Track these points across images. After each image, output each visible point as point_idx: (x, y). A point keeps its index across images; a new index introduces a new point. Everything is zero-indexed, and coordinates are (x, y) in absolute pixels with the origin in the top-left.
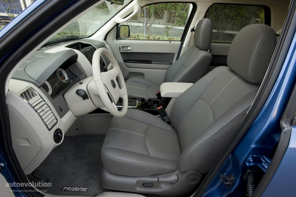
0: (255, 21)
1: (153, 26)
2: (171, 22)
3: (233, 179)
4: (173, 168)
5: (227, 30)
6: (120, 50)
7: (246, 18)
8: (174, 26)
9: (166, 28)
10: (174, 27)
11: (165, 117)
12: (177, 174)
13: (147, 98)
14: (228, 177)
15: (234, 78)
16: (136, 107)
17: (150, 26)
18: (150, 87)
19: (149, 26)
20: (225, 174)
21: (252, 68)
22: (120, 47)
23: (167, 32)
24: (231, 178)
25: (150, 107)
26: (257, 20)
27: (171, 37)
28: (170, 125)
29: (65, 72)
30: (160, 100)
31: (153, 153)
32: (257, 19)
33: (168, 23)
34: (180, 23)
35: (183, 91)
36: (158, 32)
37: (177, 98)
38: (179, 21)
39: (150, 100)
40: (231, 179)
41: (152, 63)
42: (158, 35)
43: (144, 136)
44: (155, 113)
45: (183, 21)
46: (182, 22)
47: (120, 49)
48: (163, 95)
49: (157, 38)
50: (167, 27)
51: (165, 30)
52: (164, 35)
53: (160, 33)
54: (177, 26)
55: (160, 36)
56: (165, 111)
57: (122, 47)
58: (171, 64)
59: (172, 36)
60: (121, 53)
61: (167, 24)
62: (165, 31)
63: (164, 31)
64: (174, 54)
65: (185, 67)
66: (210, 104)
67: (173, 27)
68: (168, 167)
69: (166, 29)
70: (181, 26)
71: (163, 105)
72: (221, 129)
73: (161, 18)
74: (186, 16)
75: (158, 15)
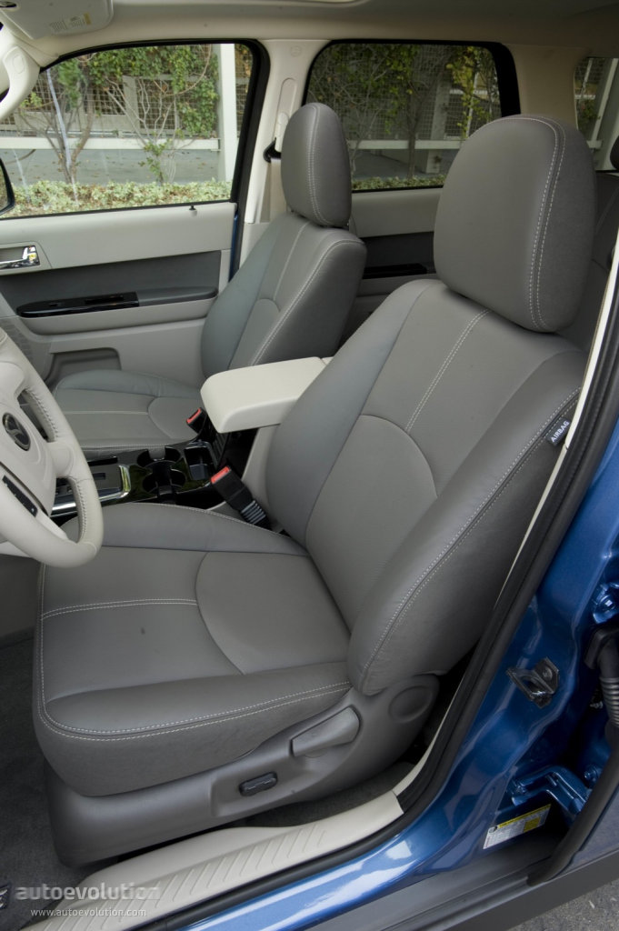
0: (448, 97)
1: (95, 144)
2: (160, 122)
3: (554, 672)
4: (333, 689)
5: (366, 139)
7: (419, 89)
8: (176, 141)
9: (146, 149)
10: (181, 144)
11: (249, 507)
12: (352, 707)
13: (156, 447)
14: (534, 671)
15: (472, 320)
16: (126, 494)
17: (81, 147)
18: (157, 397)
20: (524, 662)
21: (535, 279)
23: (156, 166)
24: (546, 671)
25: (179, 479)
26: (451, 95)
27: (176, 184)
28: (270, 529)
30: (211, 441)
31: (244, 658)
32: (451, 92)
33: (150, 127)
34: (195, 125)
35: (294, 395)
36: (121, 168)
37: (278, 425)
38: (194, 118)
39: (171, 453)
40: (545, 675)
41: (140, 301)
42: (123, 181)
43: (192, 602)
44: (204, 499)
45: (207, 115)
46: (204, 119)
48: (221, 425)
49: (122, 195)
50: (151, 145)
51: (143, 157)
52: (149, 181)
53: (128, 171)
54: (187, 136)
55: (133, 186)
56: (241, 483)
58: (214, 294)
59: (176, 179)
61: (148, 131)
62: (146, 161)
63: (142, 165)
64: (217, 254)
65: (272, 300)
66: (409, 427)
67: (172, 143)
68: (314, 691)
69: (150, 155)
70: (205, 138)
71: (228, 464)
72: (480, 514)
73: (119, 110)
74: (213, 95)
75: (102, 98)
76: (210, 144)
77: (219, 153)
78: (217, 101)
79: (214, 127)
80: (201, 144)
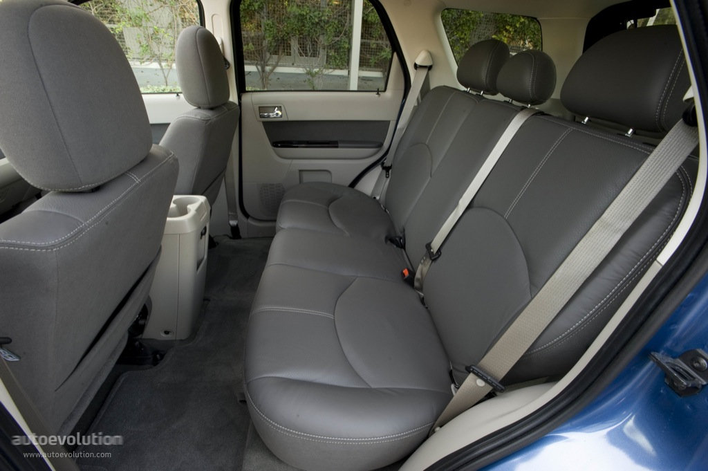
1: (280, 70)
8: (324, 70)
9: (307, 74)
10: (327, 72)
17: (272, 71)
19: (268, 71)
34: (336, 62)
38: (335, 58)
45: (344, 57)
46: (341, 59)
50: (310, 72)
51: (305, 78)
54: (331, 68)
63: (305, 81)
67: (322, 71)
69: (309, 77)
70: (341, 69)
74: (347, 46)
75: (287, 46)
76: (344, 72)
77: (348, 77)
78: (349, 50)
79: (346, 63)
80: (338, 72)
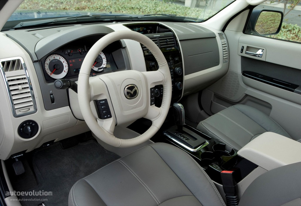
6: (242, 52)
11: (232, 197)
22: (243, 47)
29: (105, 57)
41: (296, 90)
47: (242, 50)
57: (248, 47)
60: (243, 58)
